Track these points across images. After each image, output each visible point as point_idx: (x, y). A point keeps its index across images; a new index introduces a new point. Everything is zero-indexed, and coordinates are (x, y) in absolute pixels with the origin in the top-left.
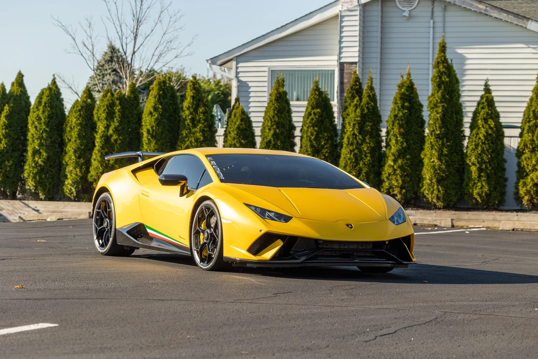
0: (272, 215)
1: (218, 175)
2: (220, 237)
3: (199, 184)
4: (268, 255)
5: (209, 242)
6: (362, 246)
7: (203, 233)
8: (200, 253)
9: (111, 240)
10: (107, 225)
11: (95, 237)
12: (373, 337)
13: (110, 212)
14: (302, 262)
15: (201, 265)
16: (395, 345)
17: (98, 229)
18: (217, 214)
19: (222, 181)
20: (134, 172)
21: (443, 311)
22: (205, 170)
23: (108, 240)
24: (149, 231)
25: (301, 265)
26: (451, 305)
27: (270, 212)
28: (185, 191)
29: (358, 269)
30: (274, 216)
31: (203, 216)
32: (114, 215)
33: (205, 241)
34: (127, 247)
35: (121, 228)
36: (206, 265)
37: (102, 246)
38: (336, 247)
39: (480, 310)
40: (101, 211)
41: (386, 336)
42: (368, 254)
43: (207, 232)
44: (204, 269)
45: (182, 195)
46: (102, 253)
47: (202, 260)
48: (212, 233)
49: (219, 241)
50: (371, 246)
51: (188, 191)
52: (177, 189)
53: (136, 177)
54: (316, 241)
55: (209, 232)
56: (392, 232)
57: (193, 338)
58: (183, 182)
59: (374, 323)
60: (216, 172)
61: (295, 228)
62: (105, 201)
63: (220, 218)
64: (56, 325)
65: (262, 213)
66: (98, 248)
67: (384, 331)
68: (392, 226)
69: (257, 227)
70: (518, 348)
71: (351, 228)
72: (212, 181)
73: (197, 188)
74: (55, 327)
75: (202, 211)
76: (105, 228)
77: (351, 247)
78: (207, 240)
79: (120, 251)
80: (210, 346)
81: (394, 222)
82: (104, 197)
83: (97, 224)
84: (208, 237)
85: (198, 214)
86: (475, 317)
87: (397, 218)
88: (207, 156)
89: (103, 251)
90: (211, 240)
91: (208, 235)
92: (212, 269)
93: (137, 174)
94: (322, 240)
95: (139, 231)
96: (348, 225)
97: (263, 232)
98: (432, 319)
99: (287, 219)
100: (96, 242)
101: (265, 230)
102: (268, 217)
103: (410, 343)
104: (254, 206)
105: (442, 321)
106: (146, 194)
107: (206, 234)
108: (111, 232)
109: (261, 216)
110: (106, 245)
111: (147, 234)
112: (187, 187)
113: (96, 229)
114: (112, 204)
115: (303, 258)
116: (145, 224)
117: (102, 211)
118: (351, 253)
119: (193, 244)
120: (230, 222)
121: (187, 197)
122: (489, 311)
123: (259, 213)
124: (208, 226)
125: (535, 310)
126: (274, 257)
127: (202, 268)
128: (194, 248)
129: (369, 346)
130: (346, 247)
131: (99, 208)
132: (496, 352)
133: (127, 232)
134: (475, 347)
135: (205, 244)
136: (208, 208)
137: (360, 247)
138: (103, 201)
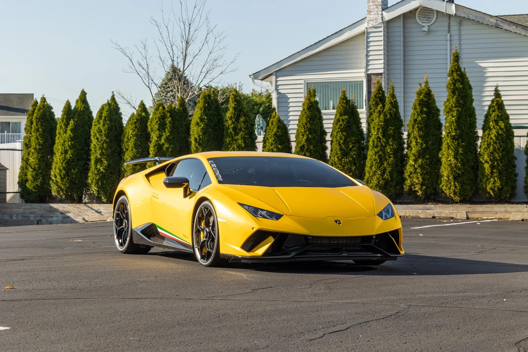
0: (264, 213)
1: (217, 177)
2: (216, 235)
3: (200, 185)
4: (260, 251)
5: (208, 240)
6: (351, 240)
7: (203, 231)
8: (201, 250)
9: (128, 239)
10: (126, 225)
11: (116, 237)
12: (322, 334)
13: (127, 214)
14: (292, 258)
15: (201, 261)
16: (339, 343)
17: (118, 229)
18: (214, 213)
19: (220, 182)
20: (148, 176)
21: (409, 304)
22: (206, 173)
23: (126, 240)
24: (159, 230)
25: (292, 260)
26: (420, 298)
27: (262, 210)
28: (188, 192)
29: (353, 262)
30: (266, 214)
31: (203, 215)
32: (130, 216)
33: (205, 239)
34: (143, 245)
35: (136, 228)
36: (205, 261)
37: (121, 245)
38: (326, 242)
39: (447, 303)
40: (119, 212)
41: (336, 333)
42: (357, 248)
43: (206, 231)
44: (204, 266)
45: (185, 196)
46: (121, 252)
47: (202, 257)
48: (210, 232)
49: (216, 239)
50: (359, 241)
51: (191, 193)
52: (181, 190)
53: (149, 181)
54: (305, 237)
55: (208, 230)
56: (380, 226)
57: (134, 340)
58: (186, 184)
59: (330, 319)
60: (215, 174)
61: (285, 225)
62: (123, 204)
63: (217, 217)
64: (8, 328)
65: (255, 211)
66: (118, 247)
67: (336, 329)
68: (380, 221)
69: (249, 225)
70: (466, 344)
71: (339, 224)
72: (210, 183)
73: (199, 190)
74: (5, 330)
75: (201, 211)
76: (123, 228)
77: (340, 242)
78: (206, 238)
79: (136, 249)
80: (146, 348)
81: (382, 218)
82: (122, 200)
83: (117, 224)
84: (207, 235)
85: (199, 214)
86: (439, 310)
87: (386, 214)
88: (209, 160)
89: (122, 249)
90: (209, 238)
91: (207, 234)
92: (210, 265)
93: (150, 178)
94: (311, 236)
95: (151, 231)
96: (336, 221)
97: (255, 230)
98: (394, 313)
99: (278, 216)
100: (117, 241)
101: (257, 227)
102: (260, 215)
103: (356, 340)
104: (247, 205)
105: (403, 315)
106: (156, 196)
107: (205, 232)
108: (128, 231)
109: (254, 214)
110: (125, 243)
111: (158, 233)
112: (189, 188)
113: (117, 229)
114: (128, 206)
115: (293, 254)
116: (156, 224)
117: (121, 212)
118: (340, 247)
119: (194, 242)
120: (225, 221)
121: (190, 198)
122: (456, 303)
123: (253, 212)
124: (207, 225)
125: (503, 301)
126: (266, 253)
127: (202, 264)
128: (195, 246)
129: (311, 345)
130: (336, 242)
131: (118, 210)
132: (441, 349)
133: (141, 232)
134: (422, 343)
135: (204, 241)
136: (206, 207)
137: (349, 242)
138: (121, 204)
